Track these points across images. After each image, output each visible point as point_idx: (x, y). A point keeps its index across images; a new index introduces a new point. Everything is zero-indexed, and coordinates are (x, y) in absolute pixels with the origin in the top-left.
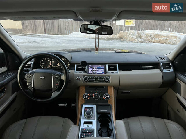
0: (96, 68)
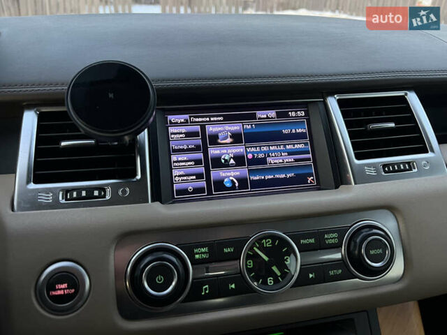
0: (236, 138)
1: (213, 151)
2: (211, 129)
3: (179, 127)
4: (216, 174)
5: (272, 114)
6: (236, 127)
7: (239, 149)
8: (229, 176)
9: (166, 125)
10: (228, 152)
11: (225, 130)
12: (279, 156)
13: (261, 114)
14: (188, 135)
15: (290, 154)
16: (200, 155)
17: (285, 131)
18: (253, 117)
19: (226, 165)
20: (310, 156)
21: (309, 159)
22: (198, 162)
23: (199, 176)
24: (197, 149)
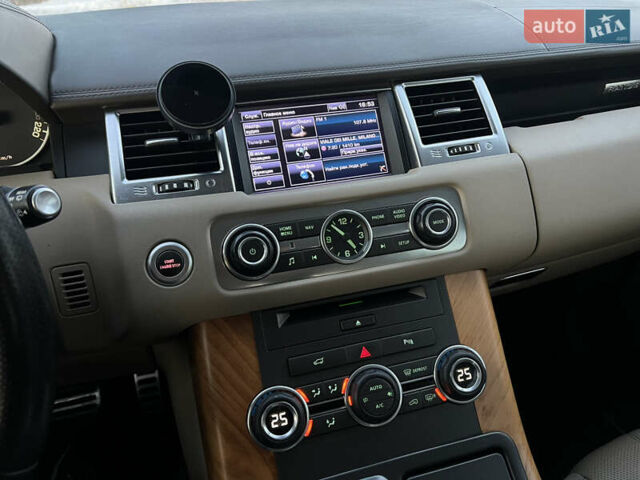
0: (309, 131)
1: (288, 145)
2: (284, 124)
3: (253, 123)
4: (292, 167)
5: (343, 105)
6: (308, 120)
7: (313, 142)
8: (305, 168)
9: (240, 122)
10: (302, 146)
11: (297, 123)
12: (351, 147)
13: (332, 106)
14: (263, 130)
15: (362, 143)
16: (276, 150)
17: (357, 122)
18: (324, 109)
19: (301, 158)
20: (381, 145)
21: (380, 149)
22: (274, 156)
23: (276, 170)
24: (272, 143)
